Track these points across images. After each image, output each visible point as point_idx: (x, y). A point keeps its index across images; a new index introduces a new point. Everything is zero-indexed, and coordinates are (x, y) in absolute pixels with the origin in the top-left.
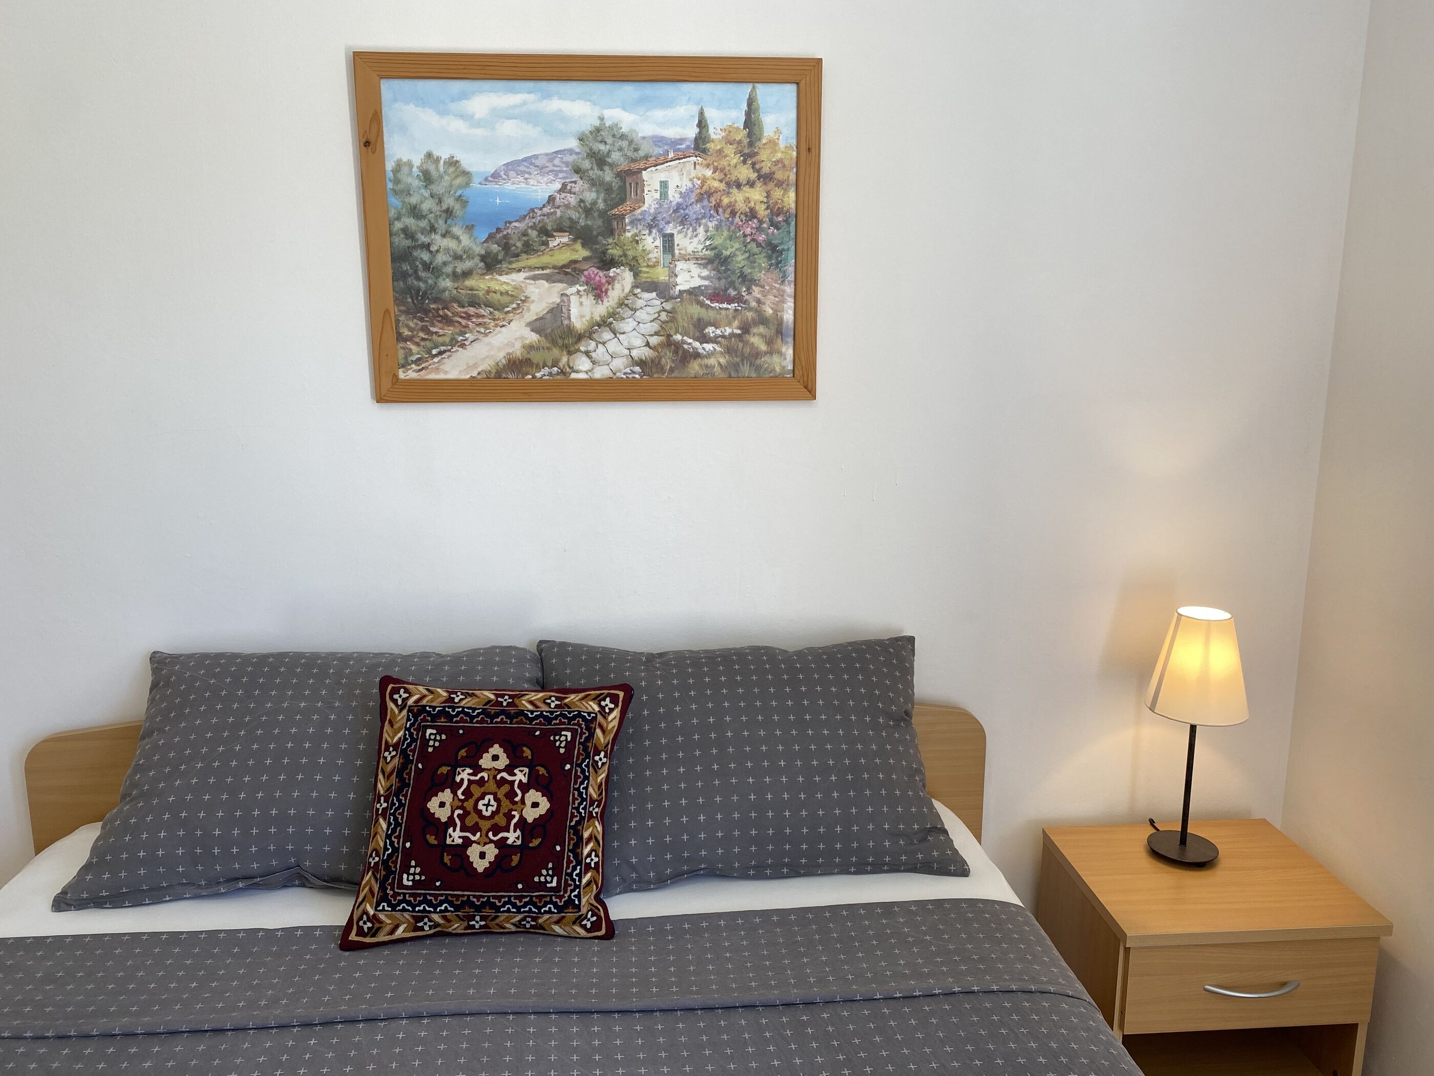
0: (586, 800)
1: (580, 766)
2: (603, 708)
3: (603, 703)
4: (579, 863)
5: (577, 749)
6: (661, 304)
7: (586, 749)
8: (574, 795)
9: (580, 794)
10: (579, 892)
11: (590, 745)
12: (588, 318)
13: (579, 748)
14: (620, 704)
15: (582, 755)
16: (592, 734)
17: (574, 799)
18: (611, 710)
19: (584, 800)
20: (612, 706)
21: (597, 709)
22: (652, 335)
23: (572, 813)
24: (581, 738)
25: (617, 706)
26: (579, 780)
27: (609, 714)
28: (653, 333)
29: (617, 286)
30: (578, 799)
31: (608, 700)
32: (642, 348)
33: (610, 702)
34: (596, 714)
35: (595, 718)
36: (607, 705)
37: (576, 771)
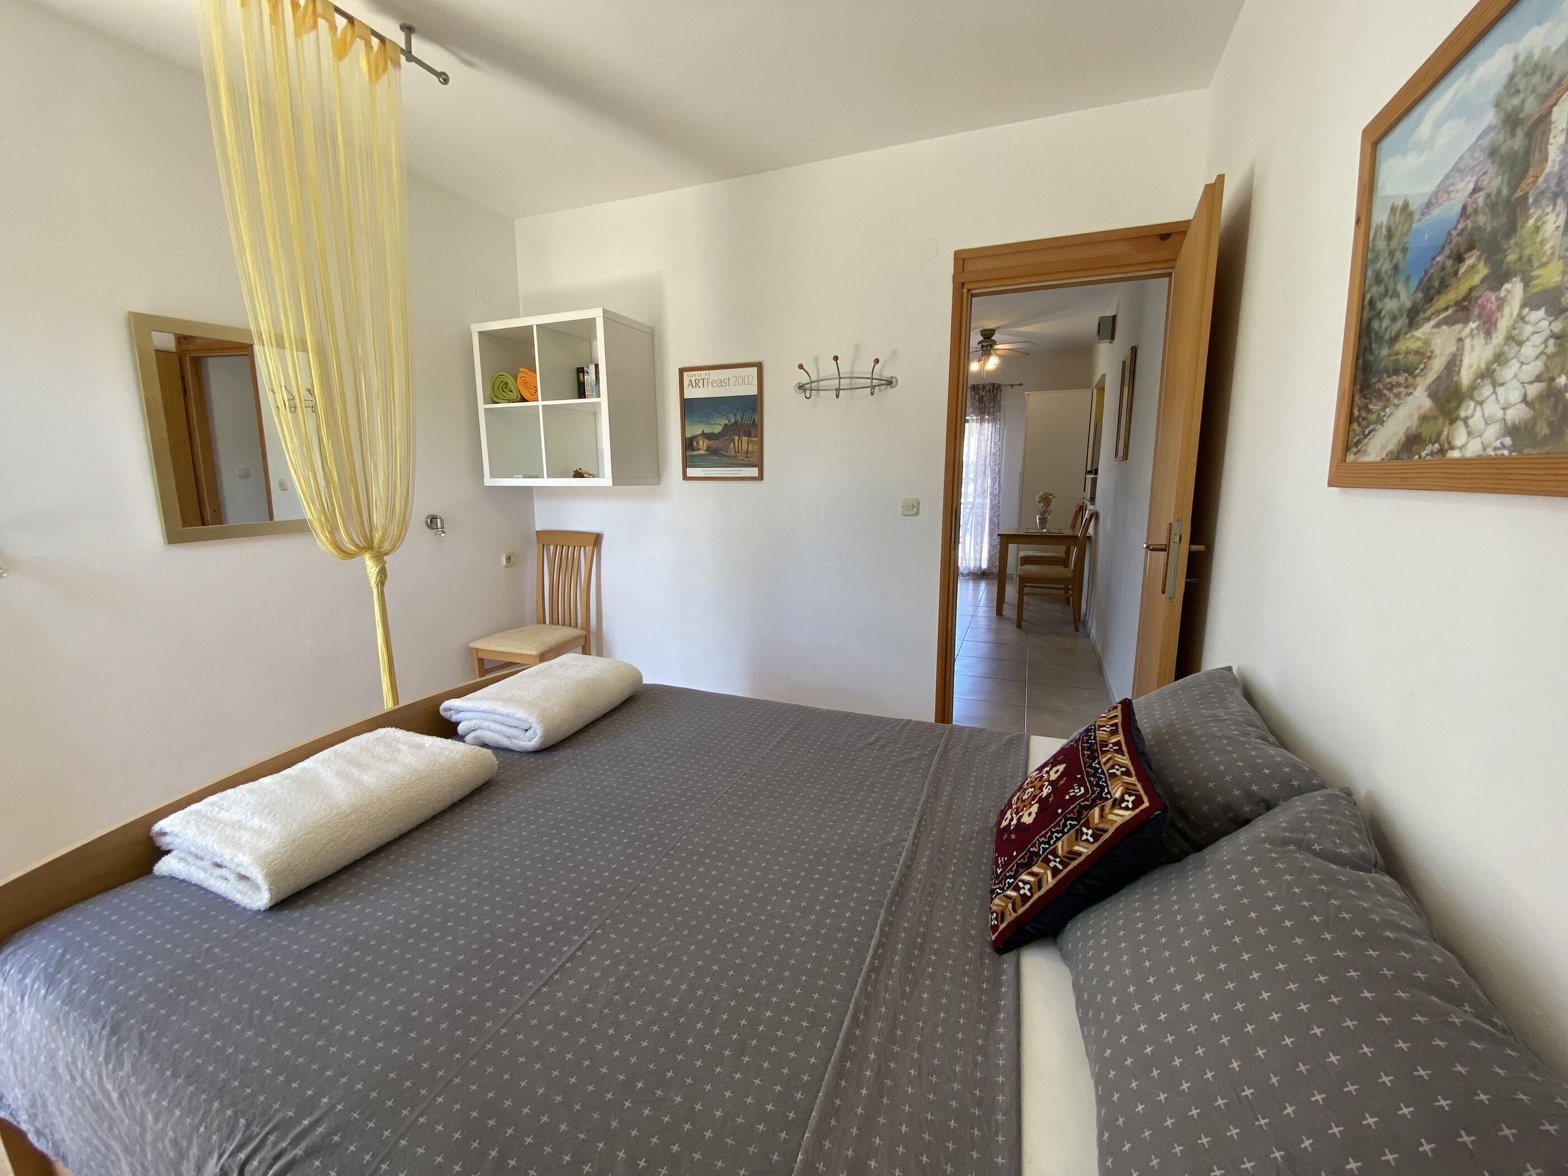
0: (1050, 845)
1: (1067, 819)
2: (1122, 800)
3: (1127, 797)
4: (1015, 877)
5: (1074, 805)
6: (1550, 324)
7: (1080, 812)
8: (1047, 833)
9: (1051, 838)
10: (1000, 893)
11: (1085, 813)
12: (1475, 367)
13: (1076, 807)
14: (1138, 810)
15: (1074, 814)
16: (1092, 807)
17: (1044, 836)
18: (1127, 808)
19: (1048, 843)
20: (1130, 806)
21: (1117, 795)
22: (1531, 383)
23: (1035, 843)
24: (1083, 801)
25: (1133, 809)
26: (1058, 828)
27: (1121, 808)
28: (1533, 378)
29: (1507, 310)
30: (1046, 838)
31: (1132, 798)
32: (1518, 406)
33: (1132, 802)
34: (1111, 797)
35: (1107, 799)
36: (1128, 801)
37: (1061, 820)
